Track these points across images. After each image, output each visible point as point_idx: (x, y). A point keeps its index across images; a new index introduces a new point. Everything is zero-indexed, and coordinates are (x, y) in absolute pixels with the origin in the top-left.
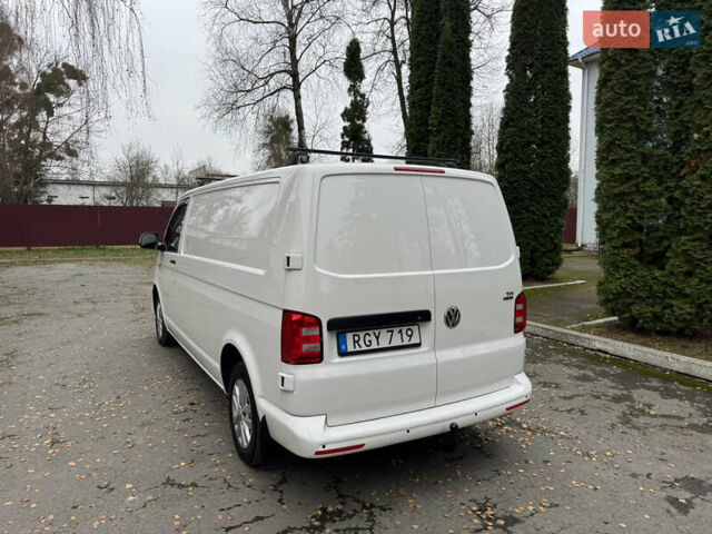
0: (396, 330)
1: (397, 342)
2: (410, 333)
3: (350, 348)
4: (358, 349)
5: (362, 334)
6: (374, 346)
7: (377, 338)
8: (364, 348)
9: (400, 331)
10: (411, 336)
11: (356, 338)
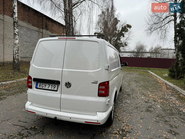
0: (51, 85)
1: (50, 88)
2: (54, 87)
3: (38, 87)
4: (40, 88)
5: (42, 84)
6: (44, 88)
7: (45, 86)
8: (41, 88)
9: (52, 86)
10: (54, 88)
11: (40, 85)
